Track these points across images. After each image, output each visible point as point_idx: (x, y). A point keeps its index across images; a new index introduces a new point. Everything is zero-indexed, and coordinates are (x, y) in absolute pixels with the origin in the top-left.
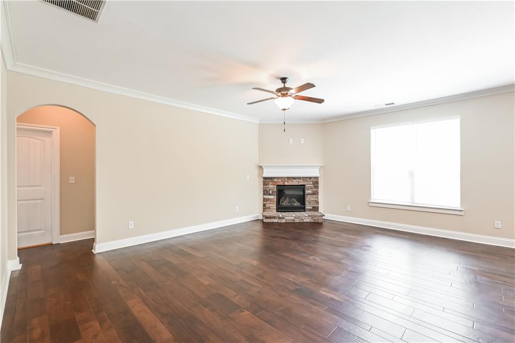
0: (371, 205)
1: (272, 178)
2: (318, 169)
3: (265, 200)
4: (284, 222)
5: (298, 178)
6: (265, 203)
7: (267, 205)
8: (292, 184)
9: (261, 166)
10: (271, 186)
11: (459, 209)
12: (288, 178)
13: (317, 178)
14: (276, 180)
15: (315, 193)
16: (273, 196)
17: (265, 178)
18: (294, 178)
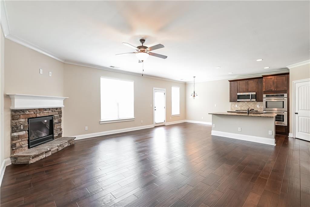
0: (101, 123)
1: (23, 111)
2: (63, 101)
3: (13, 139)
4: (51, 154)
5: (48, 108)
6: (14, 142)
7: (18, 145)
8: (43, 115)
9: (8, 95)
10: (22, 120)
11: (134, 118)
12: (39, 109)
13: (60, 108)
14: (28, 113)
15: (60, 122)
16: (24, 132)
17: (15, 111)
18: (45, 109)
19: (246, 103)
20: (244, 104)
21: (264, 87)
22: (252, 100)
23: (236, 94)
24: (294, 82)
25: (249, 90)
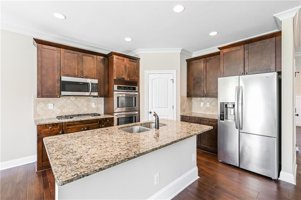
19: (73, 99)
20: (69, 101)
21: (115, 72)
22: (93, 94)
23: (57, 77)
24: (147, 72)
25: (85, 73)
